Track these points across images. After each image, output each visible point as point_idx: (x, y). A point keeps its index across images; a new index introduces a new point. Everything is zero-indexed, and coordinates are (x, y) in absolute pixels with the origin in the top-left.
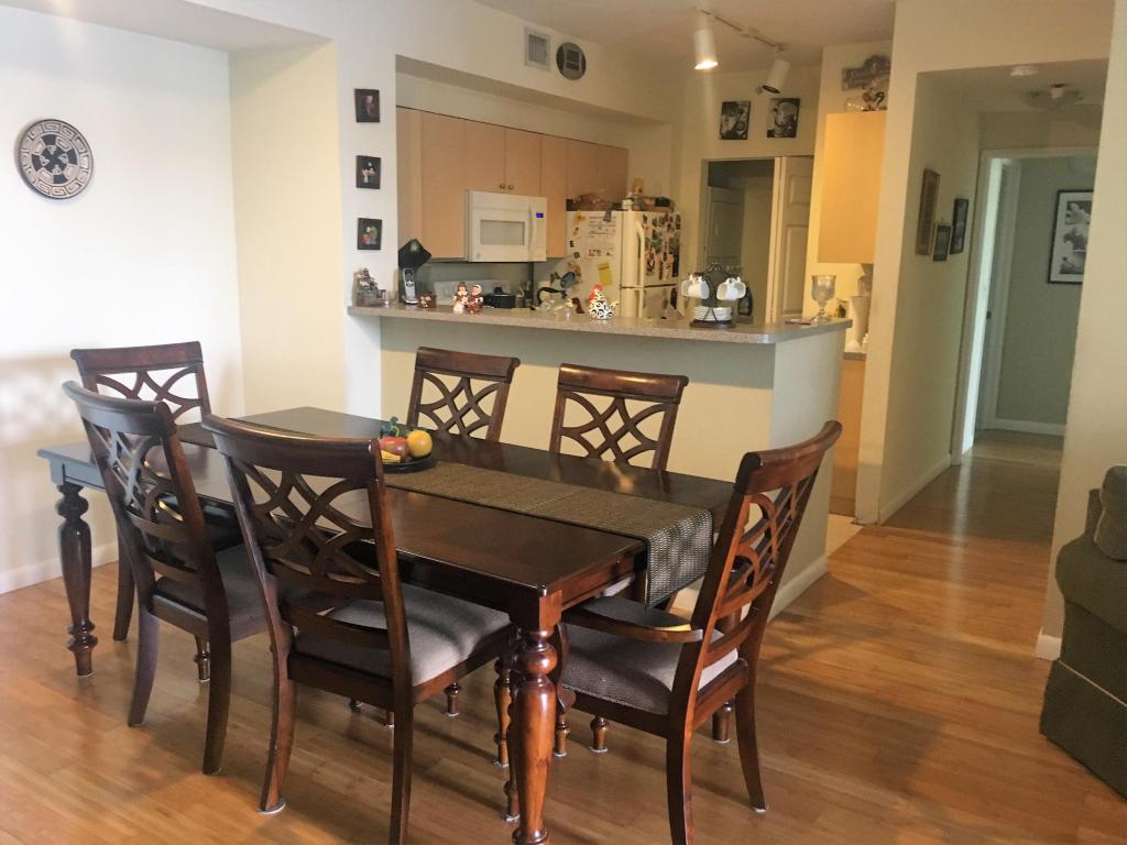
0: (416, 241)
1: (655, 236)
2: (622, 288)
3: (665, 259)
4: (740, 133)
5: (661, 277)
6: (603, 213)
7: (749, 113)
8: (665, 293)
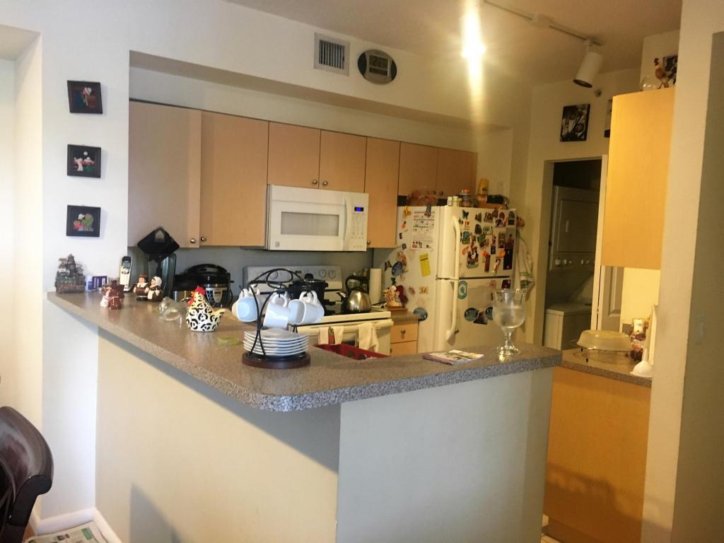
0: (161, 229)
1: (478, 229)
2: (438, 279)
3: (493, 252)
4: (579, 134)
5: (487, 269)
6: (424, 208)
7: (588, 116)
8: (493, 285)
